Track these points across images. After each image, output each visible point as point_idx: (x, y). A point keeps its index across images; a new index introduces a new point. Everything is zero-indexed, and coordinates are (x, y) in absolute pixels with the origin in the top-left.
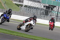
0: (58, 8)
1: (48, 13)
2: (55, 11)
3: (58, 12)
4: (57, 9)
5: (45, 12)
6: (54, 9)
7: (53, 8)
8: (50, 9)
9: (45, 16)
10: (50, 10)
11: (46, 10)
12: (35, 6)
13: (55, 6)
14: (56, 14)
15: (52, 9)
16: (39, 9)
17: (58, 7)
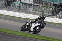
1: (10, 3)
2: (17, 2)
3: (20, 3)
5: (7, 3)
9: (7, 7)
10: (12, 1)
11: (8, 1)
14: (19, 5)
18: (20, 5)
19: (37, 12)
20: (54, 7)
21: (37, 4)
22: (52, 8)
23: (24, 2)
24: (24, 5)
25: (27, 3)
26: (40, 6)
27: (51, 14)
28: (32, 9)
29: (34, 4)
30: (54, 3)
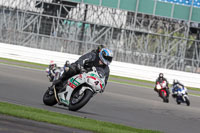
0: (86, 11)
1: (51, 25)
2: (74, 21)
3: (84, 24)
4: (83, 11)
5: (42, 24)
6: (70, 13)
7: (69, 9)
8: (59, 13)
9: (40, 37)
10: (59, 17)
11: (44, 18)
12: (7, 5)
13: (75, 5)
14: (79, 29)
15: (64, 13)
16: (20, 13)
17: (83, 5)
18: (83, 30)
19: (137, 53)
20: (193, 38)
21: (138, 29)
22: (185, 42)
23: (98, 22)
24: (96, 32)
25: (105, 23)
26: (146, 34)
27: (182, 60)
28: (122, 43)
29: (128, 28)
30: (193, 26)
